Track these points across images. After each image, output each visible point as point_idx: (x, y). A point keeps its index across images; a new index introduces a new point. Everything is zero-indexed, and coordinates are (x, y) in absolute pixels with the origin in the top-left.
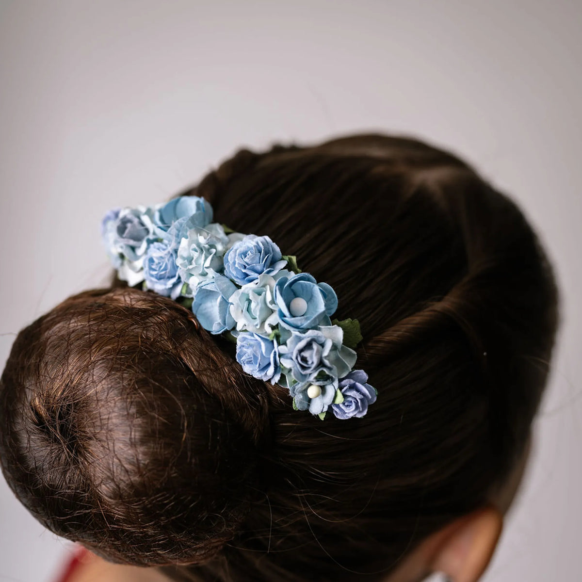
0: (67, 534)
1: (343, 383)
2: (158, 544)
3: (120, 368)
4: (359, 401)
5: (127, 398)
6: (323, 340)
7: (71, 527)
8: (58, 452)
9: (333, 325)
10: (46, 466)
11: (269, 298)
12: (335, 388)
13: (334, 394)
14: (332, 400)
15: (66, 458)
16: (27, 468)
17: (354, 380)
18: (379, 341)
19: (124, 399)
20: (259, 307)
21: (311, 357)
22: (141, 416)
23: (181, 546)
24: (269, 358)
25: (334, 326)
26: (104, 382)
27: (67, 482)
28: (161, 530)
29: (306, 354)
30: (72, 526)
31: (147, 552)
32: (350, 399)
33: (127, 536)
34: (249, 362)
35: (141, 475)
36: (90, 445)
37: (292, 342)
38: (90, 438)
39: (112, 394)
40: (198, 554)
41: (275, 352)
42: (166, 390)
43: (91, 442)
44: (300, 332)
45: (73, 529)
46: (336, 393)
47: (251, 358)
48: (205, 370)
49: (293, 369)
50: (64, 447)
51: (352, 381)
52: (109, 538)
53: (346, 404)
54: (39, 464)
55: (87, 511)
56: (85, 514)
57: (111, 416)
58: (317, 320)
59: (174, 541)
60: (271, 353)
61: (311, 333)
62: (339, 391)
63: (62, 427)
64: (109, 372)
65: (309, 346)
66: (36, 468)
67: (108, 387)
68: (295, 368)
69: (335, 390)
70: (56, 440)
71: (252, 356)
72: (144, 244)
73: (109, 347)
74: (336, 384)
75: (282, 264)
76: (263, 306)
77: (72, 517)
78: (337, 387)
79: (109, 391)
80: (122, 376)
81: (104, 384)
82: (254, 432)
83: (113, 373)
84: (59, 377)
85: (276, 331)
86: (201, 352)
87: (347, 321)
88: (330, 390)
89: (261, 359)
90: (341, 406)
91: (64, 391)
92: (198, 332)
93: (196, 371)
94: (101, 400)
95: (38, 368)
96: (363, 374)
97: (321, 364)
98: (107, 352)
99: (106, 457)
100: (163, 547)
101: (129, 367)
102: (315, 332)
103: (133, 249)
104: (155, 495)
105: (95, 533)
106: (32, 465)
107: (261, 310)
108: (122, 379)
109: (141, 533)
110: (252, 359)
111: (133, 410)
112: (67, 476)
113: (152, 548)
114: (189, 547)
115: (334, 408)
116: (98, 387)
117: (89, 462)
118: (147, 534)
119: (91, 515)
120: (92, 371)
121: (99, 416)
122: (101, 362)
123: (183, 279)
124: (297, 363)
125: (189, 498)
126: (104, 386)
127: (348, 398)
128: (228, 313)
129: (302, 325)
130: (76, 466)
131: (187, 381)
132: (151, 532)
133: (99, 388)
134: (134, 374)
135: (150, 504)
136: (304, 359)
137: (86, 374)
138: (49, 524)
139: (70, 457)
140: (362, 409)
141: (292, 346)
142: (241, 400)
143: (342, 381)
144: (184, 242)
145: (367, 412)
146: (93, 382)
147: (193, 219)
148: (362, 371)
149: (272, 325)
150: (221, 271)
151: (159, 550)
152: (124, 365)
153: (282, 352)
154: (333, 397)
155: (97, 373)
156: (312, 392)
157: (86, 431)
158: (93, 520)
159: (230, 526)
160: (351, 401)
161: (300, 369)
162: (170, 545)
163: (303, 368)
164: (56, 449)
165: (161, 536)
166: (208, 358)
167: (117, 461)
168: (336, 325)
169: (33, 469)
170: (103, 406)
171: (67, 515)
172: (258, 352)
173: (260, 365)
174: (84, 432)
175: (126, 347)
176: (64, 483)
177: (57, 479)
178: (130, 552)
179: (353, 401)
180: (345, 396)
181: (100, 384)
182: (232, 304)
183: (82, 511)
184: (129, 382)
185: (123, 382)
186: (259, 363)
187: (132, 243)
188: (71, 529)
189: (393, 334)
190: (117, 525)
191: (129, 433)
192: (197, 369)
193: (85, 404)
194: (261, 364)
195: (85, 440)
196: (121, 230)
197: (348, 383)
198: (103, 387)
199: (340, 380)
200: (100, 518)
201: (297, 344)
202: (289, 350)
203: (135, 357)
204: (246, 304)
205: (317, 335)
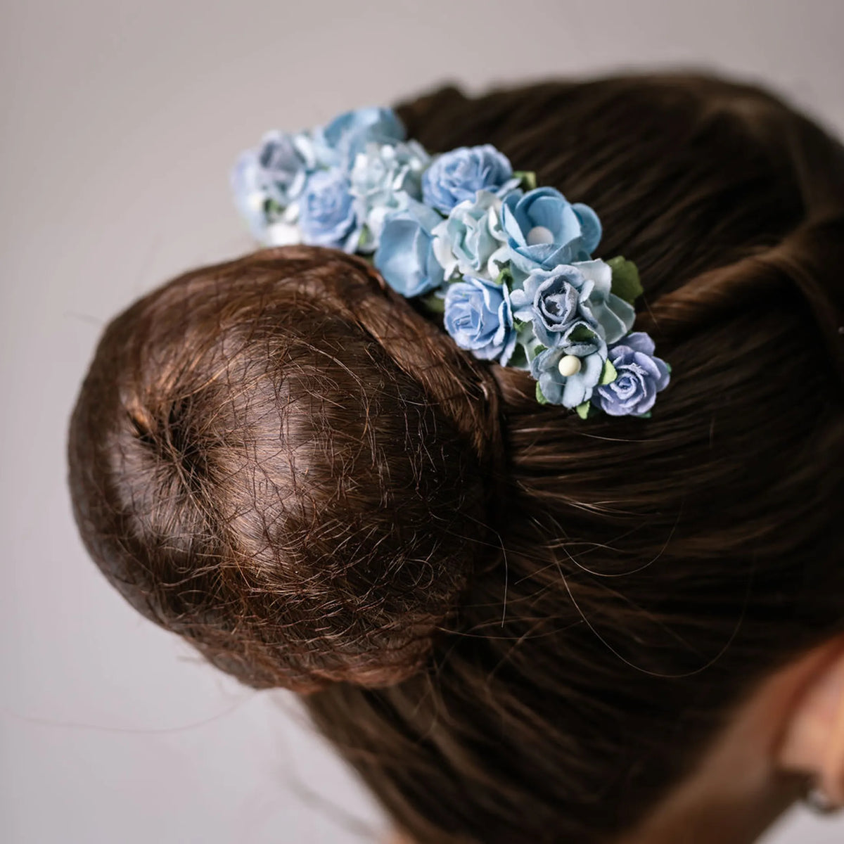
0: (181, 616)
1: (614, 351)
2: (326, 619)
3: (265, 333)
4: (641, 378)
5: (275, 375)
6: (579, 281)
7: (188, 602)
8: (168, 473)
9: (594, 259)
10: (150, 497)
11: (493, 221)
12: (602, 359)
13: (600, 367)
14: (598, 377)
15: (181, 481)
16: (119, 508)
17: (632, 348)
18: (672, 301)
19: (269, 376)
20: (479, 234)
21: (563, 302)
22: (298, 399)
23: (363, 623)
24: (497, 316)
25: (596, 260)
26: (239, 355)
27: (182, 521)
28: (330, 589)
29: (555, 298)
30: (188, 597)
31: (308, 638)
32: (626, 375)
33: (277, 606)
34: (465, 325)
35: (300, 494)
36: (217, 455)
37: (530, 284)
38: (218, 445)
39: (252, 371)
40: (390, 646)
41: (505, 304)
42: (335, 360)
43: (219, 450)
44: (544, 269)
45: (192, 604)
46: (604, 365)
47: (469, 316)
48: (396, 338)
49: (534, 323)
50: (179, 466)
51: (629, 350)
52: (247, 615)
53: (621, 384)
54: (139, 497)
55: (213, 568)
56: (210, 573)
57: (250, 404)
58: (570, 249)
59: (351, 613)
60: (499, 306)
61: (560, 269)
62: (608, 364)
63: (175, 433)
64: (248, 340)
65: (557, 287)
66: (134, 504)
67: (245, 363)
68: (538, 322)
69: (603, 362)
70: (166, 457)
71: (470, 313)
72: (300, 179)
73: (248, 308)
74: (604, 352)
75: (513, 184)
76: (485, 234)
77: (189, 581)
78: (605, 357)
79: (246, 368)
80: (268, 345)
81: (240, 359)
82: (477, 437)
83: (253, 341)
84: (171, 362)
85: (506, 270)
86: (390, 315)
87: (618, 260)
88: (595, 363)
89: (483, 317)
90: (613, 386)
91: (178, 380)
92: (385, 293)
93: (382, 338)
94: (236, 383)
95: (137, 352)
96: (646, 341)
97: (578, 314)
98: (246, 315)
99: (244, 470)
100: (334, 625)
101: (278, 331)
102: (566, 268)
103: (283, 187)
104: (320, 524)
105: (226, 610)
106: (127, 501)
107: (482, 239)
108: (268, 348)
109: (299, 597)
110: (470, 318)
111: (284, 392)
112: (182, 511)
113: (316, 628)
114: (376, 626)
115: (603, 393)
116: (229, 365)
117: (216, 483)
118: (309, 600)
119: (219, 574)
120: (221, 344)
121: (231, 406)
122: (235, 329)
123: (360, 222)
124: (539, 315)
125: (375, 529)
126: (239, 361)
127: (623, 373)
128: (430, 253)
129: (545, 259)
130: (196, 491)
131: (370, 350)
132: (314, 593)
133: (232, 364)
134: (285, 340)
135: (313, 541)
136: (552, 307)
137: (212, 350)
138: (152, 602)
139: (187, 479)
140: (648, 394)
141: (531, 290)
142: (454, 386)
143: (613, 348)
144: (361, 160)
145: (657, 400)
146: (224, 358)
147: (374, 128)
148: (645, 334)
149: (500, 263)
150: (418, 197)
151: (328, 631)
152: (269, 329)
153: (516, 303)
154: (599, 373)
155: (229, 344)
156: (567, 366)
157: (212, 434)
158: (223, 583)
159: (442, 590)
160: (629, 379)
161: (545, 323)
162: (346, 621)
163: (550, 322)
164: (165, 469)
165: (331, 604)
166: (401, 323)
167: (262, 474)
168: (599, 259)
169: (128, 507)
170: (239, 391)
171: (182, 577)
172: (478, 306)
173: (482, 325)
174: (210, 436)
175: (274, 306)
176: (177, 523)
177: (166, 516)
178: (282, 642)
179: (631, 379)
180: (619, 372)
181: (234, 360)
182: (436, 236)
183: (205, 568)
184: (279, 352)
185: (269, 353)
186: (481, 323)
187: (282, 176)
188: (187, 604)
189: (693, 291)
190: (261, 587)
191: (280, 427)
192: (384, 336)
193: (210, 394)
194: (484, 324)
195: (211, 449)
196: (266, 160)
197: (623, 351)
198: (238, 364)
199: (610, 347)
200: (233, 579)
201: (539, 285)
202: (527, 296)
203: (287, 317)
204: (458, 237)
205: (571, 272)
